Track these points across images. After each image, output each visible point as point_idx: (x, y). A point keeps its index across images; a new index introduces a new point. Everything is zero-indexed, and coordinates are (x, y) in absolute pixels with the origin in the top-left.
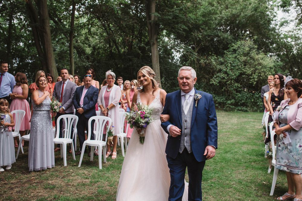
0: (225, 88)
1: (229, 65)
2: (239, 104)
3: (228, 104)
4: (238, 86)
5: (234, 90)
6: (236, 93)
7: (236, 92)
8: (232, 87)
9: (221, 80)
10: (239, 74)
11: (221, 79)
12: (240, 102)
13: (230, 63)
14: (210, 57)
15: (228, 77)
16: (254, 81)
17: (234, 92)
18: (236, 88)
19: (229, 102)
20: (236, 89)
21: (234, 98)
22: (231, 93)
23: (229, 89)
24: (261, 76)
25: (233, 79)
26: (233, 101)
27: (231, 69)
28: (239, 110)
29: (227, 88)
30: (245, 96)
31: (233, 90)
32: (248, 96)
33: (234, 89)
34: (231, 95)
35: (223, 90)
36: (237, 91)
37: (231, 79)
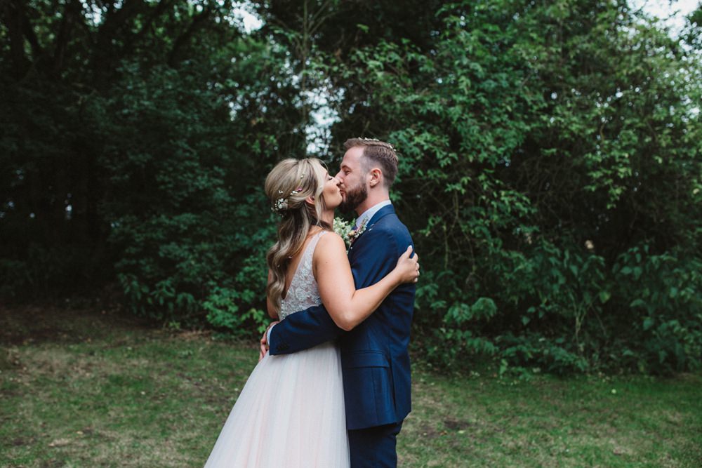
0: (439, 220)
1: (465, 82)
2: (525, 321)
3: (454, 325)
4: (515, 213)
5: (494, 235)
6: (505, 254)
7: (505, 247)
8: (478, 216)
9: (412, 172)
10: (522, 137)
11: (416, 163)
12: (532, 310)
13: (472, 75)
14: (363, 51)
15: (453, 155)
16: (610, 181)
17: (493, 245)
18: (503, 223)
19: (459, 312)
20: (501, 229)
21: (491, 286)
22: (477, 252)
23: (464, 228)
24: (654, 148)
25: (486, 164)
26: (485, 304)
27: (477, 109)
28: (520, 360)
29: (449, 220)
30: (556, 273)
31: (484, 236)
32: (574, 269)
33: (490, 228)
34: (472, 259)
35: (427, 233)
36: (511, 241)
37: (478, 167)
